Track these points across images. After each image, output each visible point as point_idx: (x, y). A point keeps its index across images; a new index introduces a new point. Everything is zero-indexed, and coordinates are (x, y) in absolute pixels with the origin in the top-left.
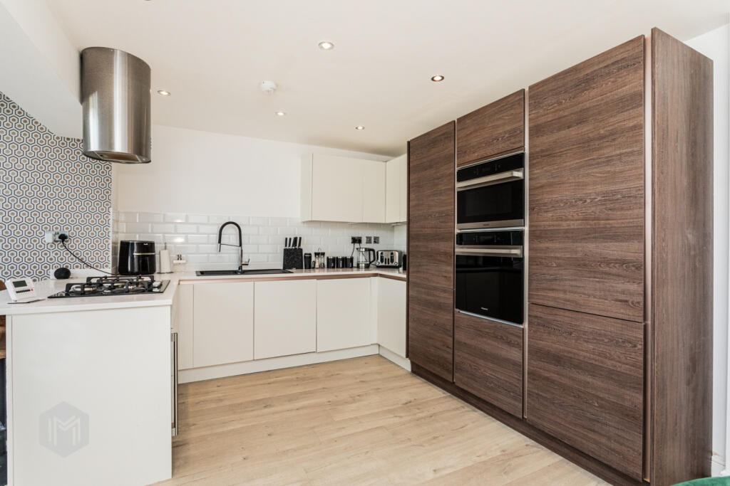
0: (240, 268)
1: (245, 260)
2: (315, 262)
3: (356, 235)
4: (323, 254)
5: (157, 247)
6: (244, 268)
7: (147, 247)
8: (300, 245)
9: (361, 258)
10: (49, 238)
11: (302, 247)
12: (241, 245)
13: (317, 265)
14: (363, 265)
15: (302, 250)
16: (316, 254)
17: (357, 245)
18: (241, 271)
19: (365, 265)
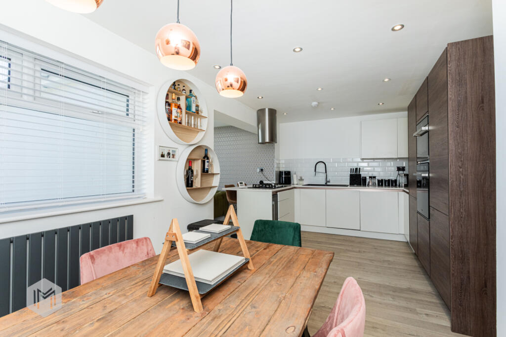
0: (326, 183)
1: (328, 180)
2: (369, 182)
3: (400, 165)
4: (375, 177)
5: (292, 173)
6: (328, 184)
7: (288, 173)
8: (359, 172)
9: (402, 180)
10: (258, 170)
11: (361, 173)
12: (326, 172)
13: (370, 184)
14: (403, 185)
15: (361, 175)
16: (370, 177)
17: (401, 172)
18: (326, 185)
19: (405, 184)
